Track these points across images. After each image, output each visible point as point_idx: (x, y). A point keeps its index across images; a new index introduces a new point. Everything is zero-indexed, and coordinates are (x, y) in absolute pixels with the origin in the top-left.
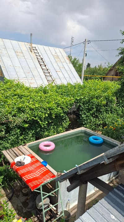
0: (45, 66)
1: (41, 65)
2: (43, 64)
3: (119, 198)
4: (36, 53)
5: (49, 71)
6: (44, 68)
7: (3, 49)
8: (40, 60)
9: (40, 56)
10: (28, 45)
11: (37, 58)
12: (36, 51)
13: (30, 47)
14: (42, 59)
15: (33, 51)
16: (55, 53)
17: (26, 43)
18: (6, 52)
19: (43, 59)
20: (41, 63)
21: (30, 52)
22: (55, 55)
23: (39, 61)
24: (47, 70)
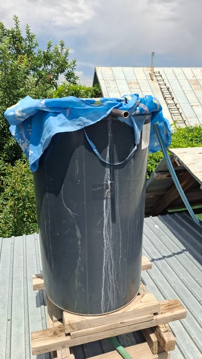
0: (173, 99)
1: (165, 99)
2: (170, 96)
3: (179, 223)
4: (160, 81)
5: (178, 107)
6: (170, 102)
7: (112, 82)
8: (164, 91)
9: (165, 84)
10: (148, 70)
11: (161, 89)
12: (159, 78)
13: (151, 72)
14: (168, 89)
15: (154, 78)
16: (193, 77)
17: (145, 68)
18: (115, 85)
19: (170, 89)
20: (166, 96)
21: (151, 81)
22: (192, 80)
23: (163, 93)
24: (176, 104)
